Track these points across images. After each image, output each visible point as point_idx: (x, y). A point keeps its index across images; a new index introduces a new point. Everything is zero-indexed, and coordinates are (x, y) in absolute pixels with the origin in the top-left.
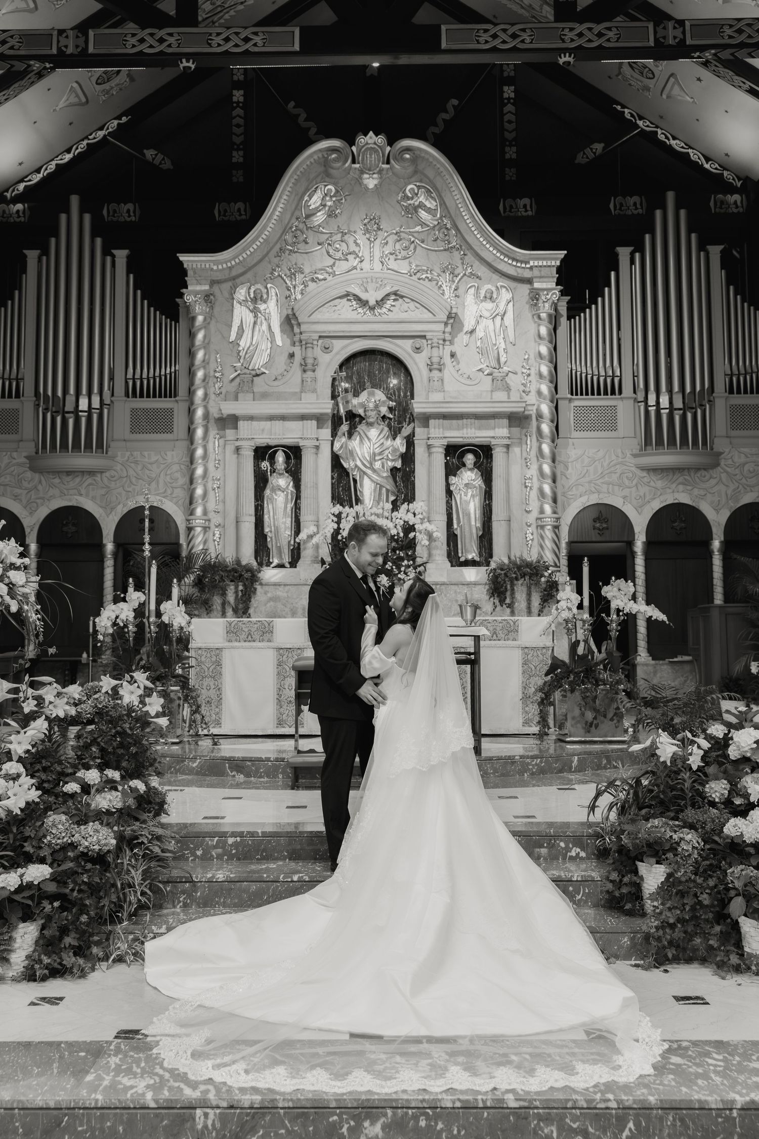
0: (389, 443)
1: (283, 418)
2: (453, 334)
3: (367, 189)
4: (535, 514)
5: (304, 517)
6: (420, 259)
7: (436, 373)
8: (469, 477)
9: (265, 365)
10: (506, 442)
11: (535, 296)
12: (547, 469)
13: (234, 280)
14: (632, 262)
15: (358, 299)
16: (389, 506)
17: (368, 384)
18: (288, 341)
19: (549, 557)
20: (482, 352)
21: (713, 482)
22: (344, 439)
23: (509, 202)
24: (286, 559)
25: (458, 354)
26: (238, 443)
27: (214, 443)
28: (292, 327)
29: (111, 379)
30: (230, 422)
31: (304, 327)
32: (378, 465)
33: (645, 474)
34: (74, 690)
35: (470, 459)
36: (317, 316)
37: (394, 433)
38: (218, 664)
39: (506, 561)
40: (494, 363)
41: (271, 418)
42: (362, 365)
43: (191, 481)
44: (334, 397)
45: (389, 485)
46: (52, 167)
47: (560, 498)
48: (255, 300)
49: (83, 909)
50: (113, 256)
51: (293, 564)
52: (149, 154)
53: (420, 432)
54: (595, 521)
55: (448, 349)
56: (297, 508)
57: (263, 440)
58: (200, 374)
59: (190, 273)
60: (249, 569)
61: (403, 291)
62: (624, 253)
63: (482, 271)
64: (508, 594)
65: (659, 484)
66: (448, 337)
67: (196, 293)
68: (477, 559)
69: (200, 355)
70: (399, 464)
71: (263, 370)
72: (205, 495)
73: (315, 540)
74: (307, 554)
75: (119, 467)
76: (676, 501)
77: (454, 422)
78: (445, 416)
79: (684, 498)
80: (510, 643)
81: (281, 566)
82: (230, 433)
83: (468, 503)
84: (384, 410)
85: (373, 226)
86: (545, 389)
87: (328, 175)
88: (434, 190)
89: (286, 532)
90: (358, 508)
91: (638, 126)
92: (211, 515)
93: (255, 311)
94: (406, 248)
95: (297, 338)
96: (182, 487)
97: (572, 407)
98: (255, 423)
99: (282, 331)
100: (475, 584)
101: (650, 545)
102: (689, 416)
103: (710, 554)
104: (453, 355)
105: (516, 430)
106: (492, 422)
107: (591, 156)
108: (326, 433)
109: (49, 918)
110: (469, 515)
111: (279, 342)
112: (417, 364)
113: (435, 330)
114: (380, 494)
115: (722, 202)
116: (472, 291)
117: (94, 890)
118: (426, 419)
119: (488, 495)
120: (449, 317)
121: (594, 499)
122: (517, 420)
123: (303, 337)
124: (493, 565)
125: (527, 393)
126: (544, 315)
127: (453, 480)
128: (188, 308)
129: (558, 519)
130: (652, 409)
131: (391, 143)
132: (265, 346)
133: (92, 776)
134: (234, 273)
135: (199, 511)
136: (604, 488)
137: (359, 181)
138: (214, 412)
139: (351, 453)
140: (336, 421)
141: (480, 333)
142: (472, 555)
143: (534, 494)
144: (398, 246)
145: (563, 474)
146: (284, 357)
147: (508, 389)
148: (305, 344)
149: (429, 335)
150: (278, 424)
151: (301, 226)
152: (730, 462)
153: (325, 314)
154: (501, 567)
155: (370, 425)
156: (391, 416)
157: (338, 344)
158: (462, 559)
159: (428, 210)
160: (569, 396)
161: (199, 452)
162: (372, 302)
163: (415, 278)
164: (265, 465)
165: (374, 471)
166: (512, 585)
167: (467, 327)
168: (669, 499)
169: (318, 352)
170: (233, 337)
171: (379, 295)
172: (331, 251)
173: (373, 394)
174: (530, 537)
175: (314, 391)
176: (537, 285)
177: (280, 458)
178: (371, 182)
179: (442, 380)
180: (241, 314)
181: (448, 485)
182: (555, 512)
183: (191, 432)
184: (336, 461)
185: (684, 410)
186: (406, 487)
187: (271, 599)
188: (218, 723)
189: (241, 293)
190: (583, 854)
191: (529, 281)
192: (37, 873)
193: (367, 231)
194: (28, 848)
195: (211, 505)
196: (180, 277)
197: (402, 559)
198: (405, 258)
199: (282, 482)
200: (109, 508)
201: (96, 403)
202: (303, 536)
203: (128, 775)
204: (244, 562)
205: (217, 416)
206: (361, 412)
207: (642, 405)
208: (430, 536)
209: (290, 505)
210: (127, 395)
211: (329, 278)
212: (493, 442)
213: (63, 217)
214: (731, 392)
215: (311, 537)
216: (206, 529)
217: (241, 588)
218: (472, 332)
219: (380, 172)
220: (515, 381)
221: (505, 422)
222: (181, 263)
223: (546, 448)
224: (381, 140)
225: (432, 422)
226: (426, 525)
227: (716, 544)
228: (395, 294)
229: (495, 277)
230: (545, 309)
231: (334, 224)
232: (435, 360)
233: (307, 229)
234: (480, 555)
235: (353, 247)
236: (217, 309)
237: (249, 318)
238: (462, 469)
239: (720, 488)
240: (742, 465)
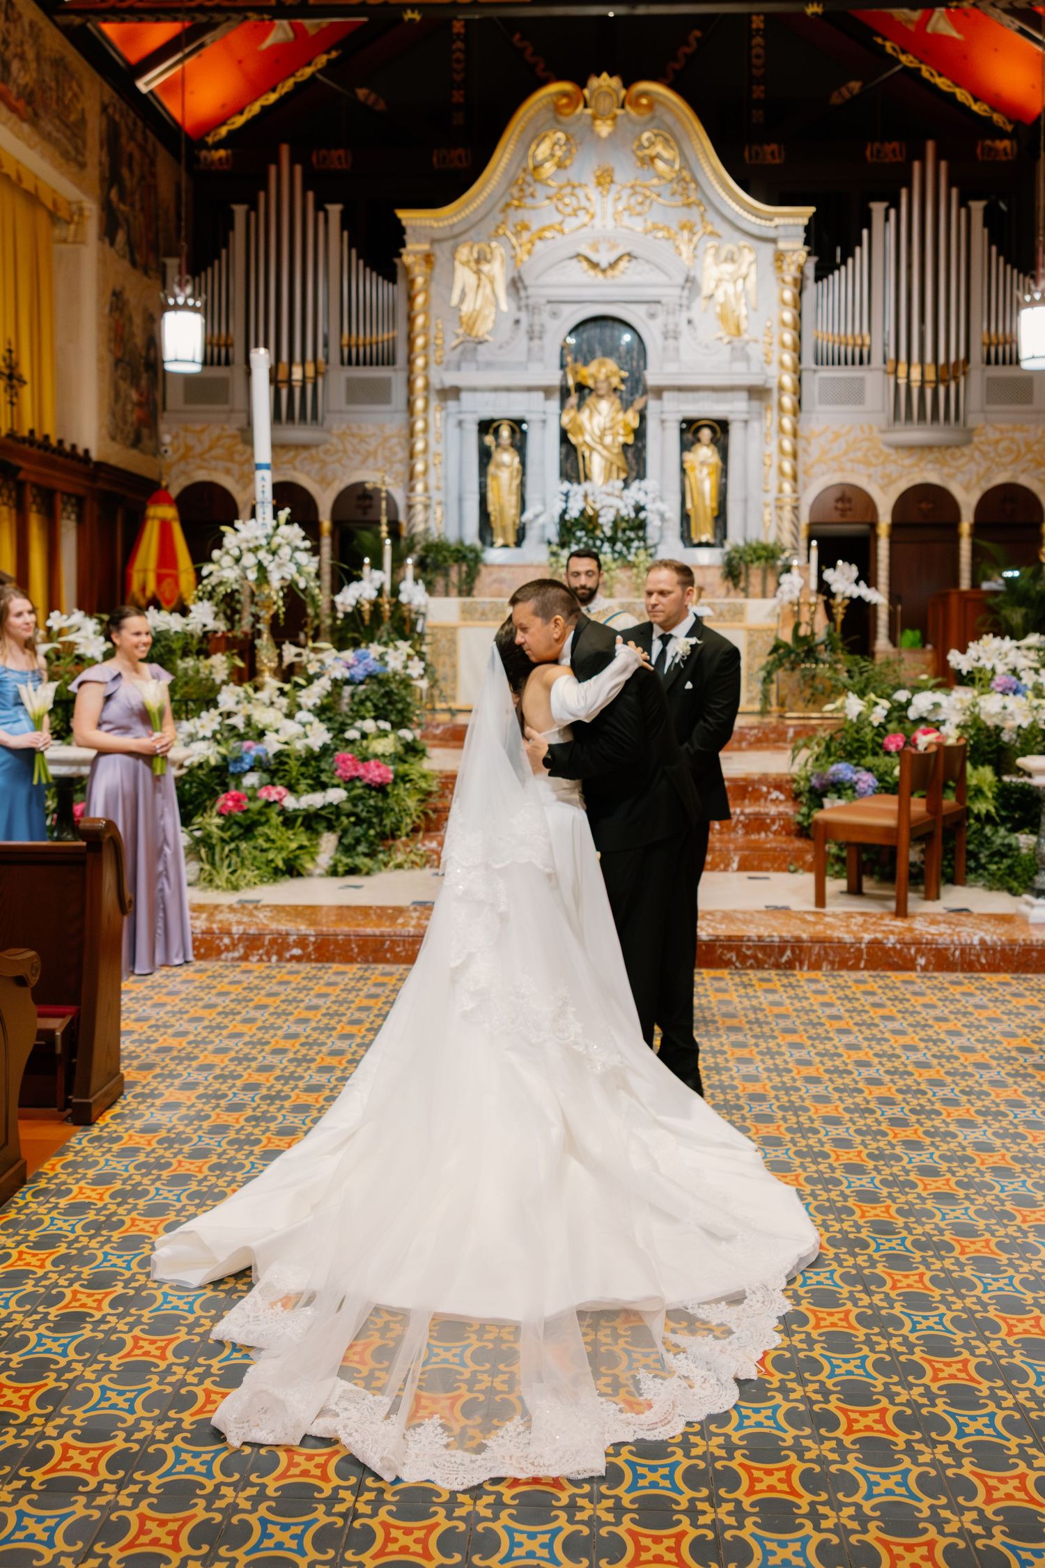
0: (621, 416)
1: (508, 389)
2: (690, 299)
3: (599, 137)
4: (773, 493)
5: (530, 496)
6: (656, 214)
7: (671, 342)
8: (705, 453)
9: (489, 333)
10: (745, 416)
11: (779, 257)
12: (787, 445)
13: (455, 238)
14: (887, 219)
15: (588, 260)
16: (620, 484)
17: (599, 353)
18: (514, 306)
19: (787, 539)
20: (723, 318)
21: (963, 461)
22: (572, 413)
23: (755, 147)
24: (511, 539)
25: (696, 321)
26: (462, 417)
27: (436, 417)
28: (517, 290)
29: (326, 345)
30: (451, 393)
31: (531, 291)
32: (608, 440)
33: (891, 451)
34: (349, 655)
35: (706, 434)
36: (546, 279)
37: (626, 406)
38: (453, 642)
39: (741, 543)
40: (734, 331)
41: (496, 389)
42: (593, 332)
43: (412, 455)
44: (563, 366)
45: (620, 462)
46: (255, 108)
47: (801, 477)
48: (478, 261)
49: (371, 825)
50: (326, 212)
51: (518, 543)
52: (362, 93)
53: (653, 406)
54: (838, 500)
55: (685, 315)
56: (522, 485)
57: (487, 414)
58: (420, 341)
59: (409, 231)
60: (472, 550)
61: (636, 252)
62: (878, 208)
63: (723, 229)
64: (743, 577)
65: (907, 462)
66: (684, 302)
67: (415, 253)
68: (712, 541)
69: (420, 321)
70: (630, 440)
71: (488, 337)
72: (425, 472)
73: (541, 520)
74: (532, 535)
75: (335, 440)
76: (925, 482)
77: (690, 395)
78: (680, 389)
79: (933, 478)
80: (737, 624)
81: (505, 546)
82: (452, 405)
83: (702, 481)
84: (615, 381)
85: (605, 179)
86: (788, 358)
87: (558, 122)
88: (671, 139)
89: (511, 511)
90: (586, 486)
91: (899, 62)
92: (433, 492)
93: (478, 272)
94: (641, 204)
95: (523, 303)
96: (401, 461)
97: (818, 379)
98: (479, 395)
99: (508, 294)
100: (708, 567)
101: (895, 527)
102: (942, 389)
103: (957, 538)
104: (690, 322)
105: (755, 404)
106: (729, 395)
107: (847, 95)
108: (554, 404)
109: (345, 832)
110: (702, 494)
111: (504, 306)
112: (651, 333)
113: (671, 294)
114: (610, 471)
115: (990, 149)
116: (712, 251)
117: (380, 812)
118: (659, 392)
119: (724, 472)
120: (687, 280)
121: (836, 478)
122: (757, 393)
123: (531, 301)
124: (728, 547)
125: (768, 362)
126: (789, 278)
127: (688, 456)
128: (407, 270)
129: (797, 499)
130: (902, 382)
131: (627, 85)
132: (490, 312)
133: (369, 725)
134: (456, 231)
135: (419, 487)
136: (849, 466)
137: (591, 127)
138: (436, 383)
139: (580, 429)
140: (565, 393)
141: (720, 297)
142: (706, 537)
143: (773, 472)
144: (633, 201)
145: (805, 451)
146: (510, 323)
147: (747, 359)
148: (532, 310)
149: (664, 300)
150: (503, 396)
151: (529, 178)
152: (983, 438)
153: (553, 277)
154: (736, 549)
155: (600, 397)
156: (623, 387)
157: (566, 310)
158: (696, 541)
159: (666, 161)
160: (813, 366)
161: (420, 425)
162: (604, 264)
163: (650, 237)
164: (489, 440)
165: (605, 447)
166: (747, 568)
167: (706, 291)
168: (918, 478)
169: (545, 318)
170: (455, 300)
171: (612, 257)
172: (561, 207)
173: (602, 364)
174: (767, 517)
175: (541, 360)
176: (782, 245)
177: (505, 433)
178: (604, 129)
179: (677, 350)
180: (464, 276)
181: (682, 462)
182: (795, 491)
183: (410, 404)
184: (564, 436)
185: (937, 382)
186: (637, 464)
187: (495, 581)
188: (453, 698)
189: (464, 253)
190: (782, 797)
191: (773, 241)
192: (336, 795)
193: (599, 184)
194: (324, 778)
195: (432, 481)
196: (396, 237)
197: (631, 540)
198: (639, 214)
199: (507, 458)
200: (324, 482)
201: (310, 371)
202: (528, 516)
203: (396, 726)
204: (468, 542)
205: (438, 386)
206: (590, 383)
207: (892, 378)
208: (662, 517)
209: (516, 482)
210: (342, 363)
211: (558, 236)
212: (731, 417)
213: (273, 170)
214: (988, 362)
215: (537, 516)
216: (427, 507)
217: (464, 568)
218: (711, 297)
219: (614, 118)
220: (756, 351)
221: (744, 395)
222: (399, 221)
223: (787, 423)
224: (615, 82)
225: (666, 395)
226: (659, 506)
227: (965, 527)
228: (629, 254)
229: (737, 235)
230: (790, 273)
231: (563, 176)
232: (671, 327)
233: (536, 181)
234: (715, 536)
235: (584, 203)
236: (437, 270)
237: (471, 279)
238: (698, 446)
239: (972, 466)
240: (997, 442)
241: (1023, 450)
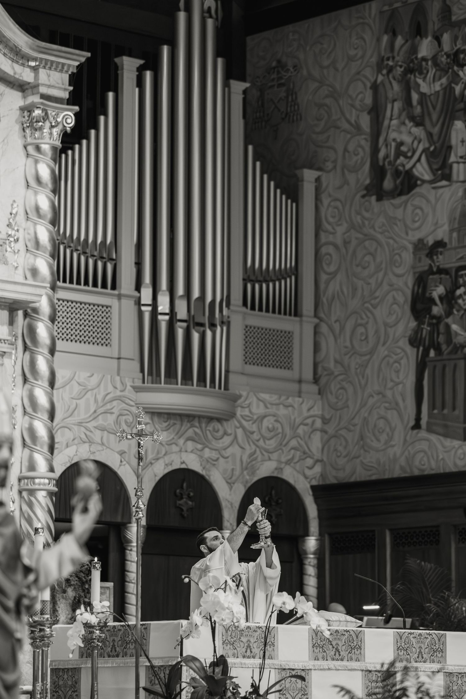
4: (17, 469)
10: (5, 347)
11: (42, 115)
14: (140, 83)
21: (227, 440)
62: (129, 66)
65: (164, 436)
76: (183, 466)
79: (192, 463)
121: (85, 453)
126: (45, 147)
129: (55, 481)
130: (164, 320)
136: (97, 436)
152: (246, 412)
168: (176, 462)
182: (52, 469)
185: (205, 326)
191: (22, 88)
207: (148, 311)
214: (246, 305)
221: (6, 315)
230: (52, 138)
239: (235, 450)
240: (263, 418)
241: (288, 431)
